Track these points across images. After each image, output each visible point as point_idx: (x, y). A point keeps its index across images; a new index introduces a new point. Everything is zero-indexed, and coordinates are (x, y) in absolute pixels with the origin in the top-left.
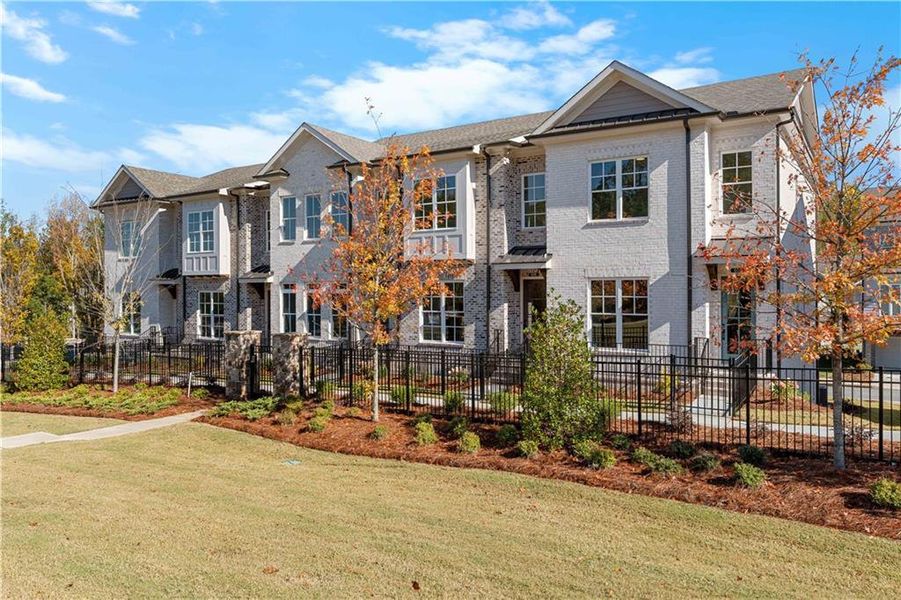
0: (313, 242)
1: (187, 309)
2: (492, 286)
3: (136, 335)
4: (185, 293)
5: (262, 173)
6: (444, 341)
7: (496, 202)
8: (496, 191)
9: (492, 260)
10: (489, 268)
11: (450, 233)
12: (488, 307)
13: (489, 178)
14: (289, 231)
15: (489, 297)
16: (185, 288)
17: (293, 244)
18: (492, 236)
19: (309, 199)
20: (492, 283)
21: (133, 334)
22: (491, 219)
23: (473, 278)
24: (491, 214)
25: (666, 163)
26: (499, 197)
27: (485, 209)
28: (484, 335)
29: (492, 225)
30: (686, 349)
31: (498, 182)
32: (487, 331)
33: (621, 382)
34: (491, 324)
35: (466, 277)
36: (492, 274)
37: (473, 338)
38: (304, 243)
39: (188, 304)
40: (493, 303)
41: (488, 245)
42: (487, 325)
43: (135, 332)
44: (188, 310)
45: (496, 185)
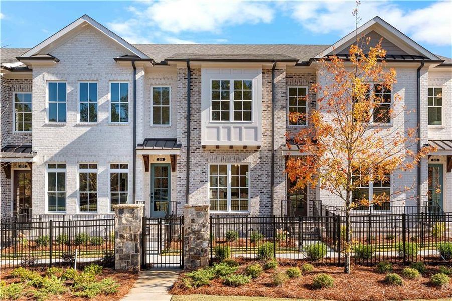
0: (88, 126)
2: (275, 168)
5: (28, 55)
6: (230, 211)
7: (279, 105)
8: (279, 96)
9: (276, 148)
10: (273, 154)
11: (246, 125)
12: (273, 183)
13: (273, 85)
14: (57, 115)
15: (273, 176)
17: (63, 126)
18: (275, 129)
19: (83, 87)
20: (275, 165)
22: (276, 117)
23: (258, 161)
24: (275, 112)
25: (404, 89)
26: (282, 101)
27: (270, 109)
28: (269, 204)
29: (276, 122)
30: (417, 208)
31: (281, 90)
32: (272, 202)
33: (383, 232)
34: (275, 196)
35: (251, 160)
36: (276, 158)
37: (258, 207)
38: (77, 126)
40: (276, 180)
41: (273, 136)
42: (271, 197)
45: (280, 92)
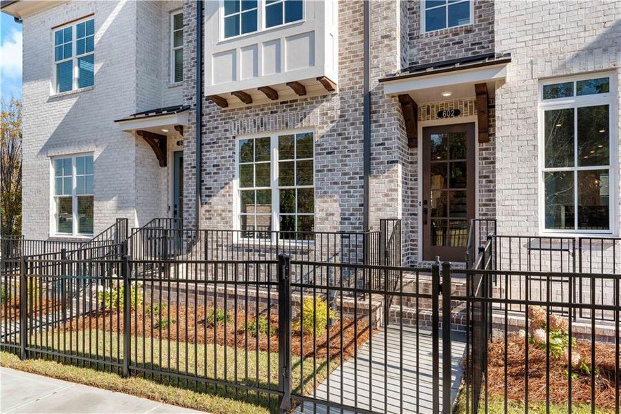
1: (206, 178)
3: (84, 237)
4: (200, 144)
16: (200, 134)
21: (76, 234)
39: (208, 167)
43: (81, 231)
44: (208, 181)
